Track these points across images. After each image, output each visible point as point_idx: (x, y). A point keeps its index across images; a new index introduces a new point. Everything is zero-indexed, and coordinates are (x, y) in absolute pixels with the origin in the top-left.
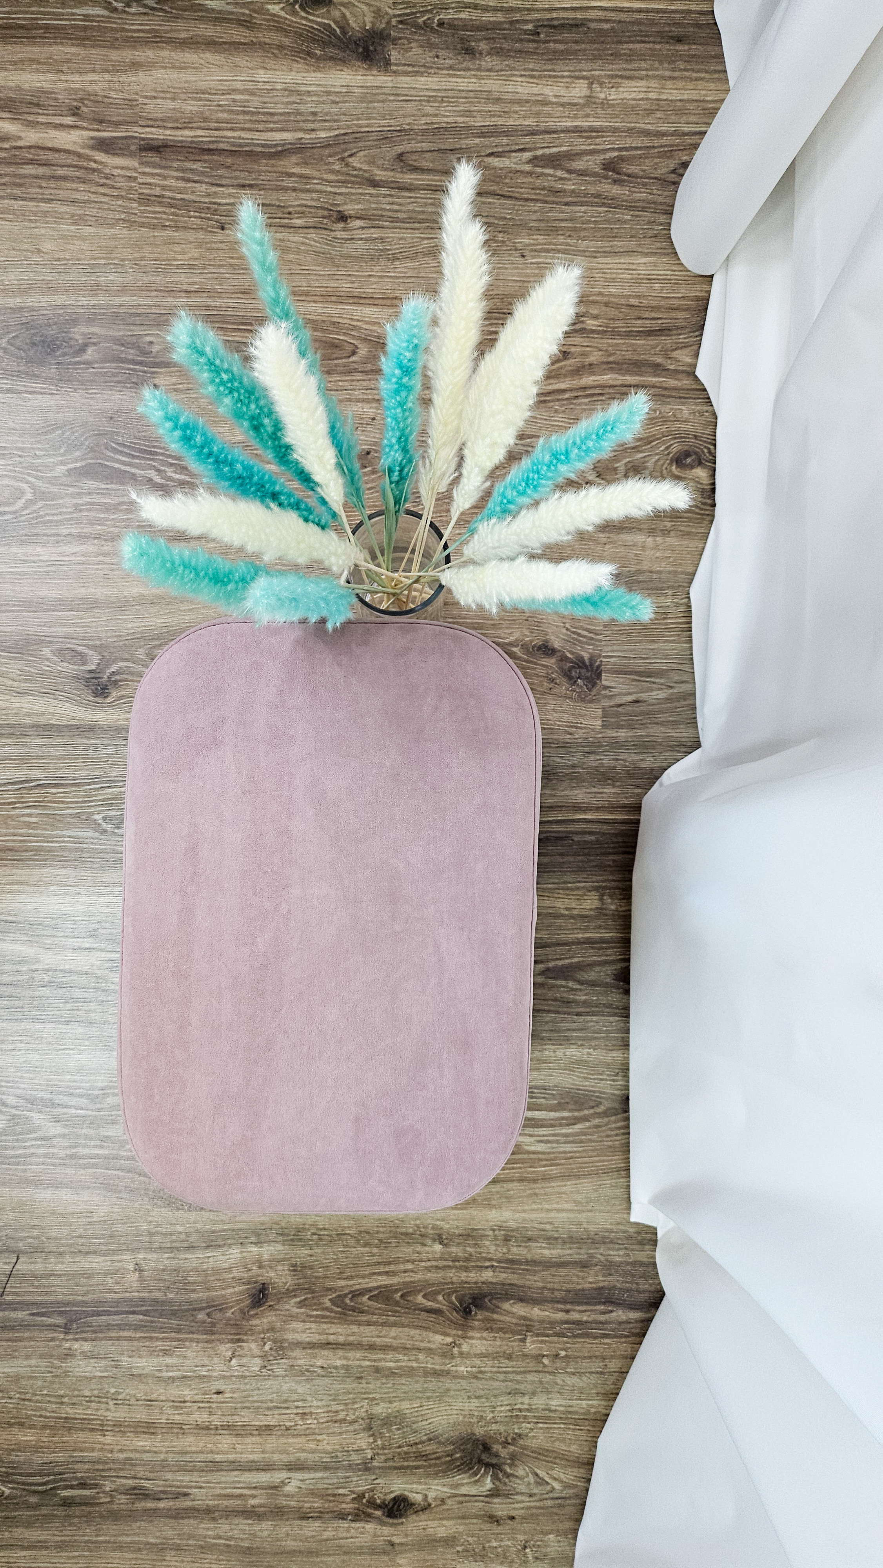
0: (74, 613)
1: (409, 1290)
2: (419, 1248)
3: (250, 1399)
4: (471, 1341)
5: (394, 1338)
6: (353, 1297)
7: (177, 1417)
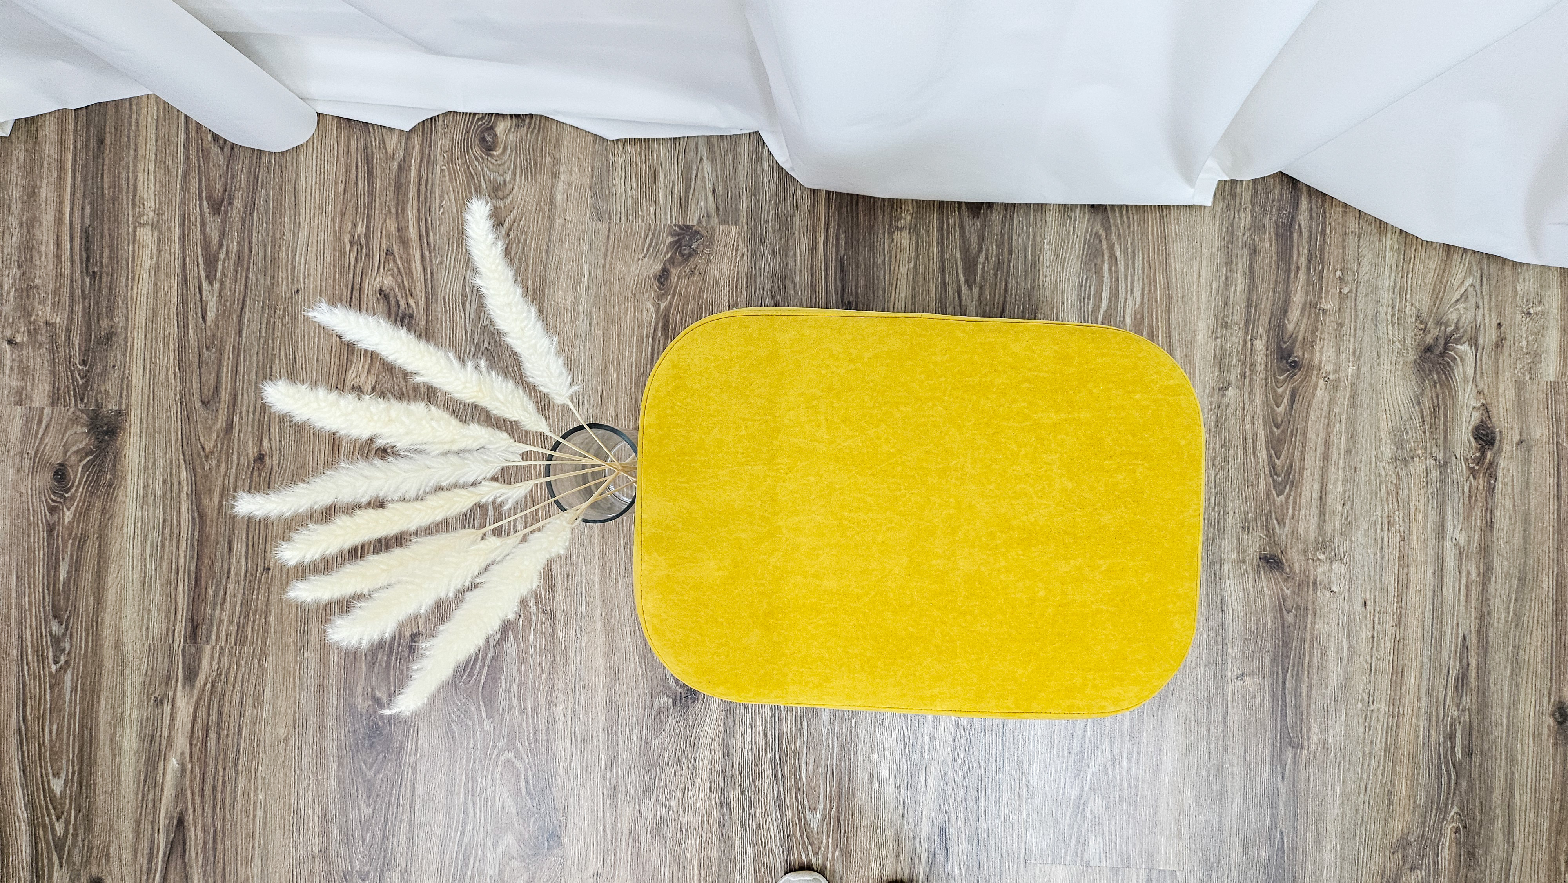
0: (620, 717)
1: (1273, 422)
2: (1231, 410)
3: (1372, 574)
4: (1323, 362)
5: (1318, 435)
6: (1276, 474)
7: (1388, 644)
